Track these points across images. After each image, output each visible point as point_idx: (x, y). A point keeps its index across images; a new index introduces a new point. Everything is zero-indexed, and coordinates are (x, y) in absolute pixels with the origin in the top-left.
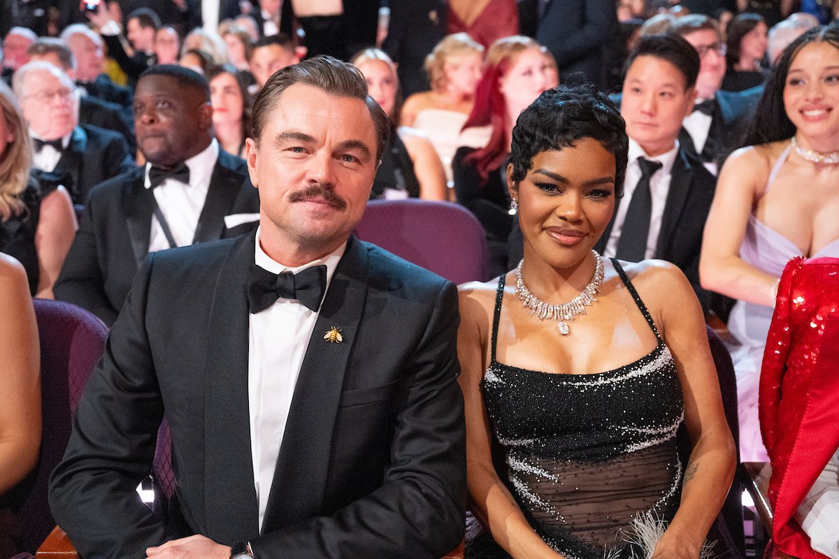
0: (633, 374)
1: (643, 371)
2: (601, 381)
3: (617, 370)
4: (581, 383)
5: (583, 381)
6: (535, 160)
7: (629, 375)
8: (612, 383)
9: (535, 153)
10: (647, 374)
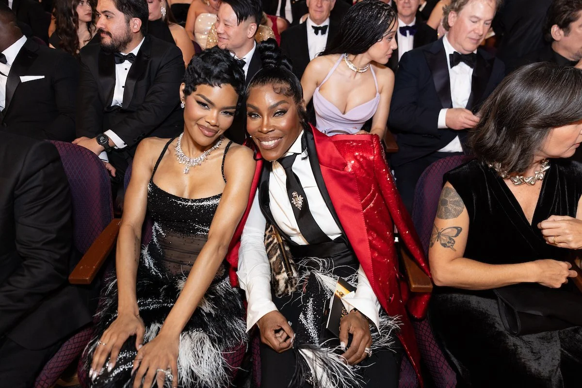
0: (205, 203)
1: (210, 202)
2: (190, 204)
3: (198, 200)
4: (181, 202)
5: (182, 201)
6: (198, 88)
7: (202, 204)
8: (194, 205)
9: (200, 84)
10: (212, 204)
